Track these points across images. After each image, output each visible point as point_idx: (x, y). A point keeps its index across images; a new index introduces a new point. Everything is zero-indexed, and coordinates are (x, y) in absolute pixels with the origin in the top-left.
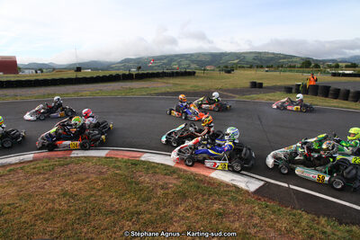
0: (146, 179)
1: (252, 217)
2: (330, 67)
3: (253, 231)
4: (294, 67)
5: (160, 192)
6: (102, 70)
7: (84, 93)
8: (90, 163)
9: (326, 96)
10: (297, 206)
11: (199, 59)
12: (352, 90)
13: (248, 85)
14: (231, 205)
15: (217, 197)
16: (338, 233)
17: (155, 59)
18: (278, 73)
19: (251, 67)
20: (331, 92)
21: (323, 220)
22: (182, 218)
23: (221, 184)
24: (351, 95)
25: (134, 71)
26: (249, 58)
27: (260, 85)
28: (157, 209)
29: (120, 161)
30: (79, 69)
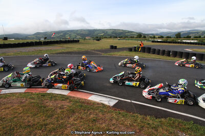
0: (50, 104)
1: (112, 120)
2: (151, 37)
3: (112, 128)
4: (133, 37)
5: (59, 111)
6: (22, 39)
7: (9, 54)
8: (14, 97)
9: (149, 53)
10: (136, 112)
11: (81, 33)
12: (161, 50)
13: (109, 47)
14: (100, 114)
15: (92, 111)
16: (155, 123)
17: (55, 33)
18: (124, 41)
19: (111, 37)
20: (151, 51)
21: (148, 118)
22: (73, 125)
23: (94, 103)
24: (161, 52)
25: (42, 40)
26: (110, 33)
27: (115, 47)
28: (57, 121)
29: (34, 94)
30: (6, 39)
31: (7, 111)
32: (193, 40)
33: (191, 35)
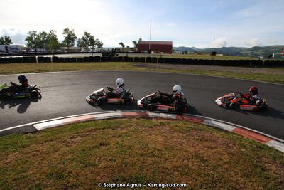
0: (272, 168)
25: (262, 58)
29: (245, 140)
31: (210, 152)
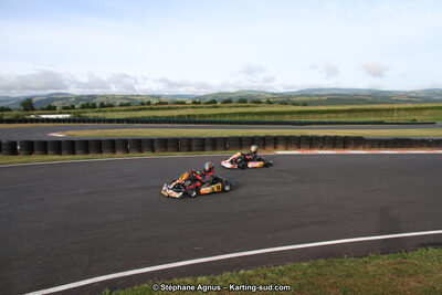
32: (60, 113)
33: (55, 104)
